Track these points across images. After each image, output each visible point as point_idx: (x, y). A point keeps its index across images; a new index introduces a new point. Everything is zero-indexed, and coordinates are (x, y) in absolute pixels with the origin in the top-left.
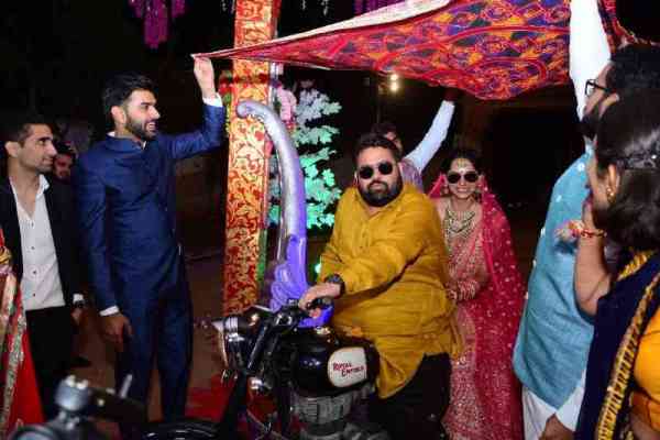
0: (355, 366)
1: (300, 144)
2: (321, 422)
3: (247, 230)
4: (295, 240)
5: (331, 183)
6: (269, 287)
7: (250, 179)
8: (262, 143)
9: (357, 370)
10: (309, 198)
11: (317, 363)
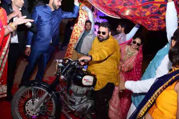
0: (90, 81)
1: (97, 22)
2: (77, 93)
3: (76, 40)
7: (80, 27)
8: (86, 18)
9: (90, 82)
11: (80, 78)
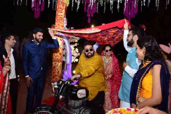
2: (75, 106)
3: (58, 63)
4: (69, 65)
5: (78, 51)
6: (62, 76)
10: (72, 55)
11: (75, 93)
